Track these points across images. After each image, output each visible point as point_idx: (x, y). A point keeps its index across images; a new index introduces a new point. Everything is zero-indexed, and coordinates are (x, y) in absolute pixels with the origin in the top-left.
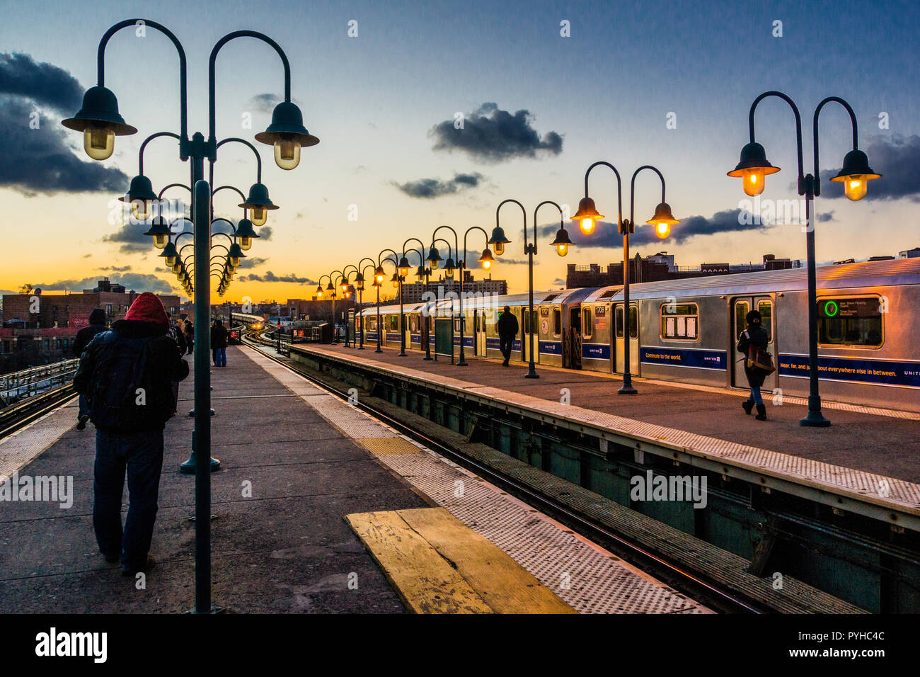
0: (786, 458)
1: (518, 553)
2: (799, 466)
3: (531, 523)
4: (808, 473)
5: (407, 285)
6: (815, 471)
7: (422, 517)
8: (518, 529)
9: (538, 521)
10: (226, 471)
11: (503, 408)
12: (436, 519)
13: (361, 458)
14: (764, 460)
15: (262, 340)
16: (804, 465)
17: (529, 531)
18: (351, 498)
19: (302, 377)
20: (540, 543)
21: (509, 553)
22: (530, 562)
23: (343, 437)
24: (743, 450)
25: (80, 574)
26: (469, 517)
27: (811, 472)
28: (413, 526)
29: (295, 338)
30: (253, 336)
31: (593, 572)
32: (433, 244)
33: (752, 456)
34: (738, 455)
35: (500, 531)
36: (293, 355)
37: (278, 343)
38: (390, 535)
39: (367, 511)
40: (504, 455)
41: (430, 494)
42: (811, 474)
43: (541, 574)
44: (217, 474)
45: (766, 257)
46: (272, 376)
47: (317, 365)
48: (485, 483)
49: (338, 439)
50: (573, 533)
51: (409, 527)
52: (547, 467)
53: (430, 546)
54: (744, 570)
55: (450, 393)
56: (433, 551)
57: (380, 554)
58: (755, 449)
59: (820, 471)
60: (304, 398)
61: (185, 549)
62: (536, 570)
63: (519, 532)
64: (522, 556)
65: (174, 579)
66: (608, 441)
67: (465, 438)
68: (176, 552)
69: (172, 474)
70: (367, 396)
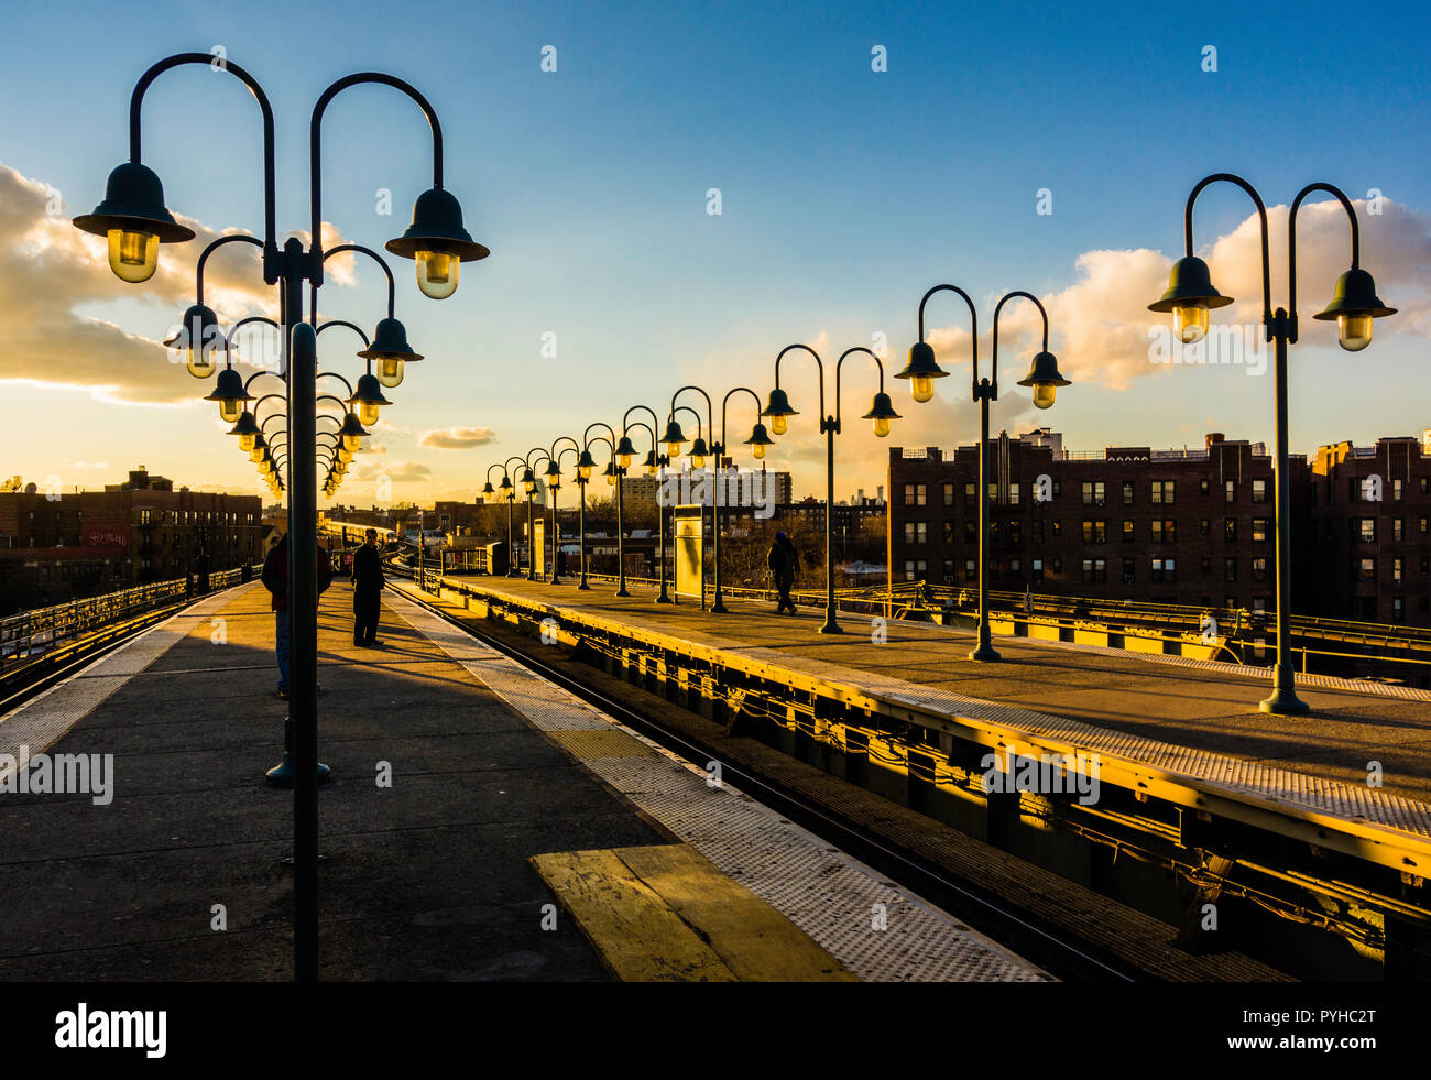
0: (1239, 765)
1: (808, 918)
2: (1258, 778)
3: (829, 870)
4: (1271, 788)
5: (629, 480)
6: (1283, 786)
7: (655, 859)
8: (808, 879)
9: (841, 867)
10: (340, 783)
12: (676, 864)
13: (556, 763)
14: (1203, 768)
15: (395, 567)
16: (1264, 775)
17: (825, 882)
18: (540, 828)
20: (843, 902)
21: (794, 918)
22: (827, 932)
23: (528, 729)
24: (1169, 751)
25: (109, 950)
26: (730, 861)
27: (1275, 787)
28: (641, 873)
29: (449, 566)
31: (928, 949)
32: (673, 415)
33: (1184, 762)
34: (1162, 760)
35: (779, 883)
36: (444, 593)
37: (422, 575)
38: (603, 889)
39: (566, 851)
40: (785, 758)
41: (667, 822)
42: (1276, 791)
43: (844, 952)
44: (329, 788)
45: (1210, 438)
46: (412, 628)
48: (756, 805)
49: (518, 731)
50: (896, 886)
51: (632, 876)
52: (854, 776)
53: (667, 907)
54: (1168, 942)
56: (673, 914)
57: (587, 919)
58: (1189, 750)
59: (1292, 786)
60: (463, 663)
61: (276, 911)
62: (836, 947)
63: (810, 885)
64: (814, 923)
65: (261, 959)
66: (954, 737)
67: (723, 729)
68: (261, 915)
69: (254, 788)
70: (565, 661)
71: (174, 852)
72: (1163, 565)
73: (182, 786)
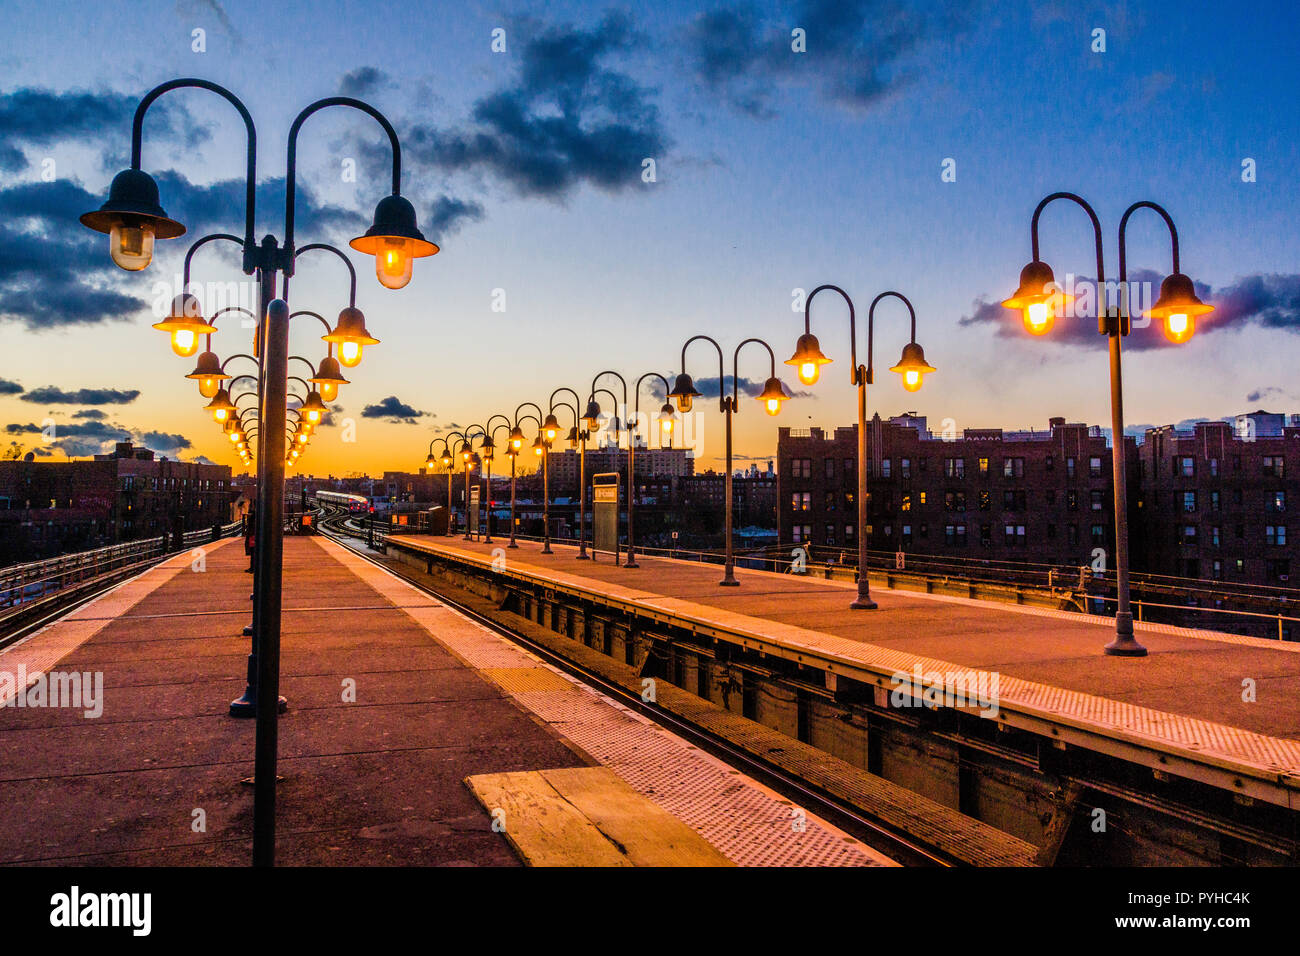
0: (1087, 700)
1: (713, 832)
2: (1105, 710)
3: (731, 789)
4: (1118, 720)
6: (1128, 718)
7: (577, 780)
8: (712, 797)
9: (741, 787)
10: (295, 712)
12: (595, 784)
13: (489, 696)
14: (1056, 701)
15: (347, 529)
16: (1111, 709)
17: (728, 800)
18: (474, 752)
19: (404, 582)
20: (743, 818)
21: (700, 832)
22: (730, 844)
23: (463, 667)
24: (1026, 689)
26: (643, 781)
27: (1121, 719)
28: (564, 792)
29: (395, 527)
30: (334, 524)
32: (592, 396)
33: (1039, 697)
34: (1020, 695)
35: (687, 801)
36: (390, 551)
37: (370, 534)
38: (531, 806)
39: (497, 772)
40: (689, 695)
41: (587, 747)
42: (1121, 722)
43: (745, 862)
44: (285, 717)
45: (1053, 421)
46: (361, 580)
47: (425, 565)
48: (666, 733)
49: (455, 668)
50: (790, 804)
51: (556, 794)
52: (750, 713)
53: (588, 822)
54: (1029, 859)
55: (615, 605)
56: (593, 828)
57: (516, 833)
58: (1044, 686)
59: (1135, 718)
60: (406, 610)
61: (236, 824)
62: (738, 857)
63: (714, 803)
64: (718, 836)
66: (838, 675)
67: (634, 670)
68: (223, 828)
69: (218, 717)
70: (496, 610)
71: (144, 773)
72: (1015, 531)
73: (154, 715)
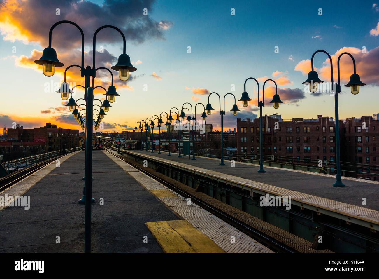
0: (327, 200)
1: (216, 239)
2: (332, 204)
3: (222, 227)
4: (336, 207)
5: (171, 126)
6: (339, 206)
7: (177, 224)
8: (216, 229)
9: (225, 226)
10: (97, 203)
11: (211, 178)
12: (182, 225)
13: (152, 198)
14: (318, 201)
15: (112, 148)
16: (334, 203)
17: (221, 230)
18: (148, 215)
19: (128, 164)
20: (225, 235)
21: (212, 240)
22: (221, 243)
23: (145, 190)
24: (309, 197)
25: (38, 246)
26: (196, 224)
27: (337, 206)
28: (173, 227)
29: (126, 147)
30: (109, 146)
31: (247, 248)
32: (182, 110)
33: (313, 200)
34: (307, 199)
35: (209, 230)
36: (124, 154)
37: (119, 150)
38: (164, 231)
39: (154, 221)
40: (210, 197)
41: (180, 214)
42: (337, 207)
43: (225, 249)
44: (94, 205)
45: (319, 116)
46: (116, 163)
47: (135, 159)
48: (203, 210)
49: (143, 190)
50: (239, 231)
51: (171, 228)
52: (228, 202)
53: (180, 236)
54: (310, 247)
55: (189, 171)
56: (182, 238)
57: (160, 239)
58: (314, 196)
59: (341, 206)
60: (129, 172)
61: (80, 236)
62: (224, 247)
63: (217, 231)
64: (218, 241)
65: (76, 249)
66: (254, 192)
67: (195, 190)
68: (76, 237)
69: (75, 204)
70: (155, 172)
71: (55, 221)
72: (307, 148)
73: (57, 203)
